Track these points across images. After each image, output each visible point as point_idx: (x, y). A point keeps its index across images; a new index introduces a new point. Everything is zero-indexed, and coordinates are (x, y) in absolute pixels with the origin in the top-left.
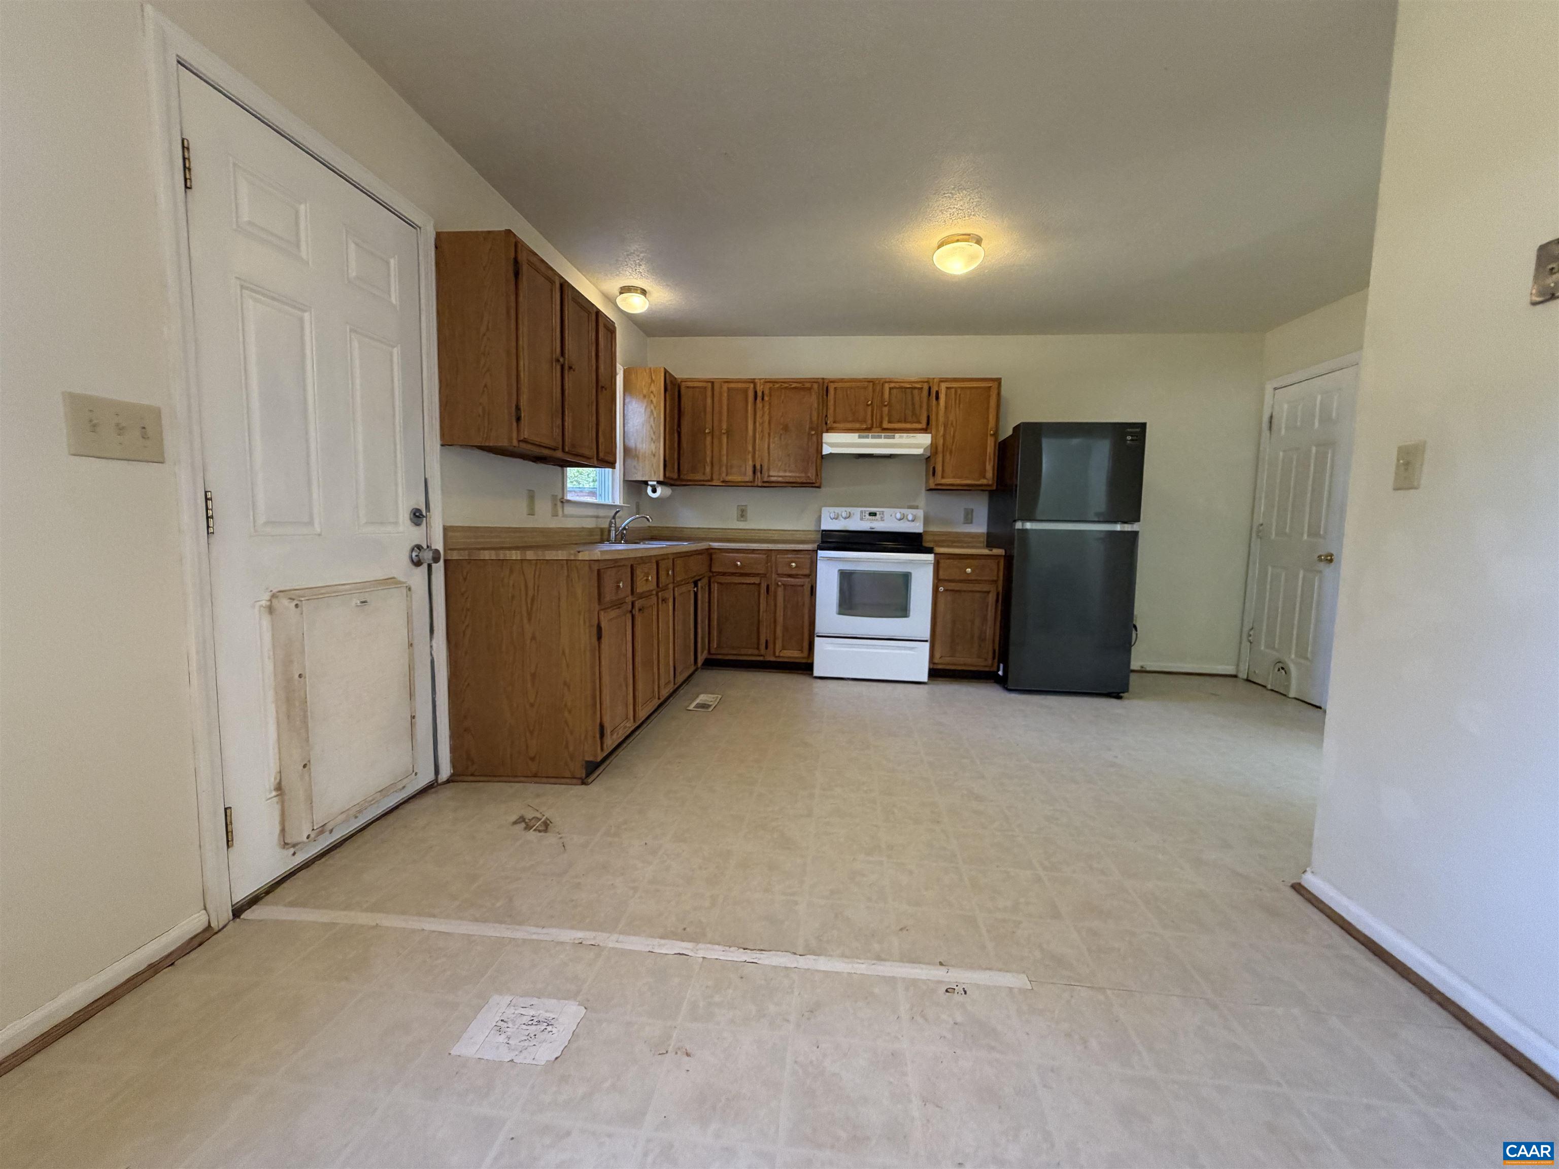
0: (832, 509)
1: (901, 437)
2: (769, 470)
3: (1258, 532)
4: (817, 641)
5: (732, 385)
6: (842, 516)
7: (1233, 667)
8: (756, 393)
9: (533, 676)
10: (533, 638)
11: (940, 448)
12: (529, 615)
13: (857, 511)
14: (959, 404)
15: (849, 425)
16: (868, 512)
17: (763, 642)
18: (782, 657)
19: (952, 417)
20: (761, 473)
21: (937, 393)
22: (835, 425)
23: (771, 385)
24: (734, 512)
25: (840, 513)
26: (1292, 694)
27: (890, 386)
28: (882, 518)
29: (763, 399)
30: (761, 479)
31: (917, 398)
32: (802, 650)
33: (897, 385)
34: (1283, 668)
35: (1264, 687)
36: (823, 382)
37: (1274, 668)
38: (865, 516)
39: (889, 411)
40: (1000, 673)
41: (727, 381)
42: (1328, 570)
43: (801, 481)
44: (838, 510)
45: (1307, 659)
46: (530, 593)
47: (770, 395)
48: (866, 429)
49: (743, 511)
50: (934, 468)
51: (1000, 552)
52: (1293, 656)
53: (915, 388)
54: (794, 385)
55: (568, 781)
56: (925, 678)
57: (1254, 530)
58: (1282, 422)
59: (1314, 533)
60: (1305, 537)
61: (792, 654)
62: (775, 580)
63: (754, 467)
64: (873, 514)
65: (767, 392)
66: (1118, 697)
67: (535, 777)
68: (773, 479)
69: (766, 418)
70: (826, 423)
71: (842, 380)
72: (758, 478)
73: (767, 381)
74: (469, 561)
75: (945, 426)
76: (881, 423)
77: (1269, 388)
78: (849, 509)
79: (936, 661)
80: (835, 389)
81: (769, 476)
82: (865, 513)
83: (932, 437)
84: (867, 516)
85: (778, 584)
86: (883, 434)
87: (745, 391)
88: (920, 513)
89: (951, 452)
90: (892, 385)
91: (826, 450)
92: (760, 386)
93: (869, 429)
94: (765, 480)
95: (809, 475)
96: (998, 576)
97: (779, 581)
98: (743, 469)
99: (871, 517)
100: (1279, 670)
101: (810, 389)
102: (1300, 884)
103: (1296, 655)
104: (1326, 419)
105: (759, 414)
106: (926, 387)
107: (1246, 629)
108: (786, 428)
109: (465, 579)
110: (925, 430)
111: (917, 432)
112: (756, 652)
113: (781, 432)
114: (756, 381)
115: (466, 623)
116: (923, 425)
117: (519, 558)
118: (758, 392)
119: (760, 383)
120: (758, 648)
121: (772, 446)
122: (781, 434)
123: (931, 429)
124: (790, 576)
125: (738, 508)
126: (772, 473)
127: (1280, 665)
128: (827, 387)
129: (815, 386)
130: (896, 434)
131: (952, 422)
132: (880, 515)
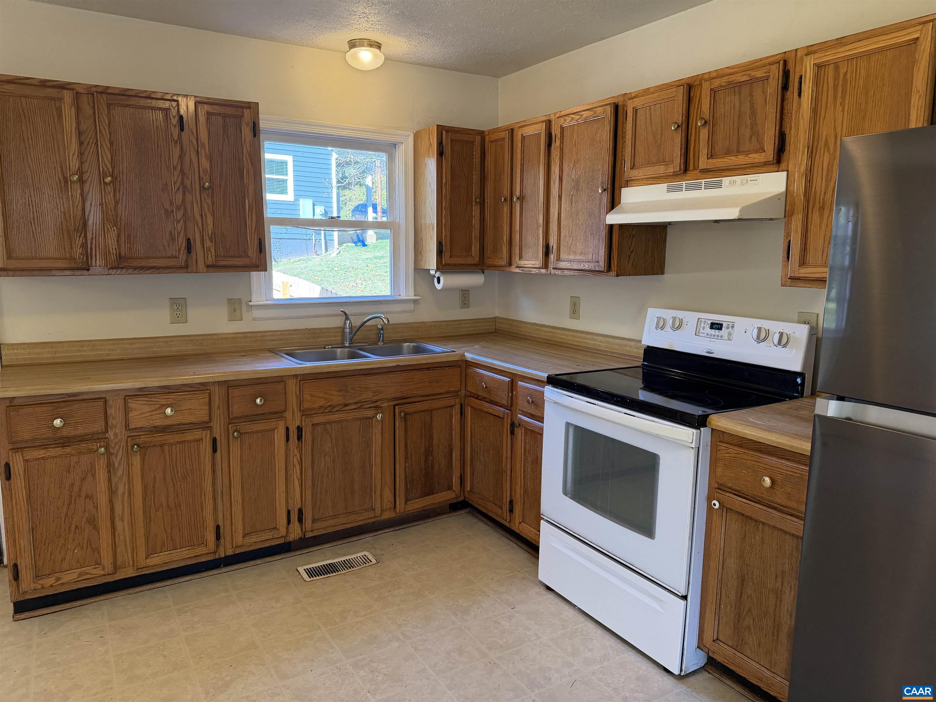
0: (659, 313)
1: (732, 184)
2: (559, 251)
4: (542, 526)
5: (527, 130)
6: (668, 324)
8: (550, 136)
13: (695, 317)
15: (655, 169)
16: (710, 322)
17: (506, 501)
18: (522, 531)
19: (826, 130)
20: (553, 255)
21: (799, 79)
22: (635, 172)
23: (563, 121)
24: (567, 308)
25: (669, 319)
27: (713, 86)
28: (730, 334)
29: (556, 144)
31: (760, 101)
33: (723, 81)
38: (704, 328)
39: (712, 135)
44: (666, 314)
47: (562, 137)
49: (575, 304)
50: (789, 246)
53: (757, 80)
54: (585, 115)
61: (530, 532)
62: (518, 417)
63: (548, 246)
64: (716, 326)
65: (559, 133)
70: (623, 172)
72: (550, 263)
73: (560, 116)
78: (680, 314)
80: (635, 109)
82: (704, 323)
83: (787, 176)
84: (708, 330)
86: (704, 181)
87: (539, 136)
90: (716, 82)
92: (554, 125)
93: (681, 174)
95: (600, 258)
97: (520, 420)
98: (536, 250)
99: (714, 330)
101: (602, 117)
105: (552, 168)
108: (577, 186)
110: (774, 165)
111: (759, 170)
112: (500, 513)
113: (572, 193)
114: (551, 117)
116: (769, 153)
118: (552, 134)
119: (554, 120)
120: (502, 509)
122: (572, 196)
123: (785, 159)
124: (530, 415)
125: (571, 301)
130: (723, 179)
131: (826, 140)
132: (728, 328)
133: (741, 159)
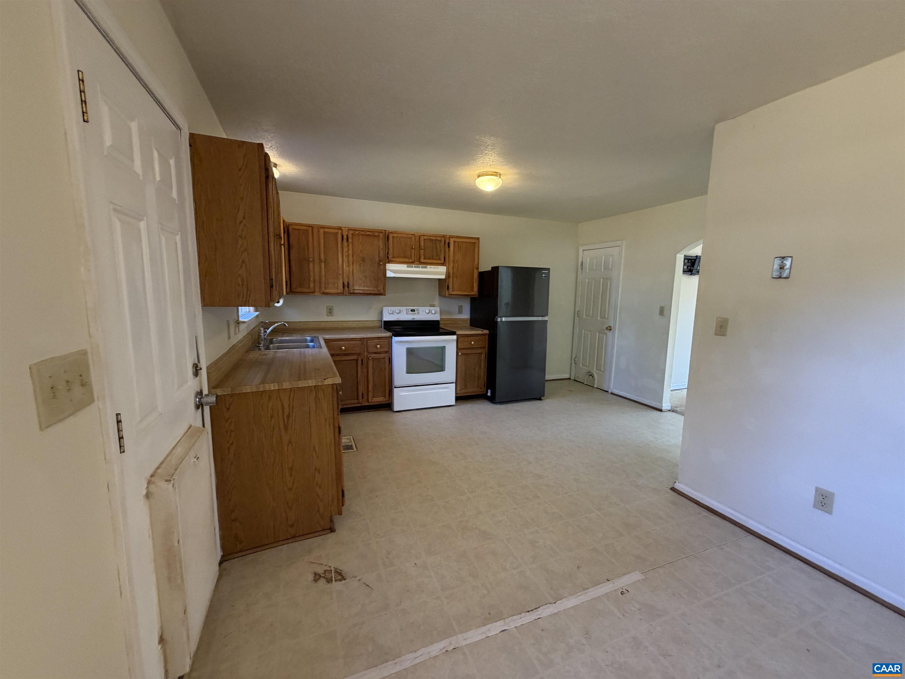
0: (390, 308)
1: (431, 267)
2: (353, 286)
3: (578, 314)
4: (396, 390)
5: (326, 230)
6: (395, 312)
7: (568, 375)
8: (342, 236)
9: (291, 469)
10: (290, 442)
11: (451, 274)
12: (286, 428)
13: (404, 309)
14: (460, 251)
15: (402, 260)
16: (410, 309)
17: (360, 395)
18: (374, 402)
19: (456, 258)
20: (348, 287)
21: (449, 243)
22: (393, 259)
23: (353, 232)
24: (325, 311)
25: (394, 310)
26: (595, 387)
27: (424, 238)
28: (418, 312)
29: (347, 240)
30: (348, 291)
31: (438, 245)
32: (385, 397)
33: (428, 238)
34: (591, 375)
35: (583, 383)
36: (385, 233)
37: (587, 375)
38: (409, 312)
39: (424, 252)
40: (489, 394)
41: (323, 227)
42: (610, 334)
43: (375, 293)
44: (393, 308)
45: (600, 370)
46: (287, 411)
47: (352, 239)
48: (410, 263)
49: (330, 309)
50: (448, 286)
51: (486, 332)
52: (595, 370)
53: (437, 240)
54: (368, 233)
55: (321, 533)
56: (453, 402)
57: (576, 313)
58: (587, 266)
59: (603, 317)
60: (599, 318)
61: (380, 399)
62: (367, 356)
63: (343, 283)
64: (413, 310)
65: (350, 236)
66: (540, 399)
67: (294, 537)
68: (356, 291)
69: (351, 252)
70: (388, 258)
71: (395, 233)
72: (346, 291)
73: (350, 230)
74: (232, 395)
75: (453, 262)
76: (420, 259)
77: (581, 249)
78: (399, 308)
79: (458, 392)
80: (393, 237)
81: (354, 290)
82: (409, 310)
83: (447, 267)
84: (410, 312)
85: (369, 359)
86: (421, 266)
87: (336, 234)
88: (438, 309)
89: (456, 277)
90: (425, 237)
91: (389, 274)
92: (345, 232)
93: (413, 263)
94: (351, 292)
95: (379, 289)
96: (486, 345)
97: (370, 357)
98: (336, 285)
99: (412, 312)
100: (589, 376)
101: (378, 236)
102: (673, 487)
103: (596, 369)
104: (606, 268)
105: (345, 249)
106: (443, 239)
107: (574, 356)
108: (363, 260)
109: (228, 409)
110: (443, 264)
111: (438, 265)
112: (356, 401)
113: (360, 262)
114: (342, 228)
115: (231, 442)
116: (442, 261)
117: (277, 388)
118: (344, 235)
119: (345, 230)
120: (358, 399)
121: (355, 271)
122: (360, 264)
123: (446, 263)
124: (375, 353)
125: (327, 308)
126: (356, 288)
127: (589, 374)
128: (388, 236)
129: (381, 235)
130: (428, 266)
131: (457, 261)
132: (417, 311)
133: (435, 261)
